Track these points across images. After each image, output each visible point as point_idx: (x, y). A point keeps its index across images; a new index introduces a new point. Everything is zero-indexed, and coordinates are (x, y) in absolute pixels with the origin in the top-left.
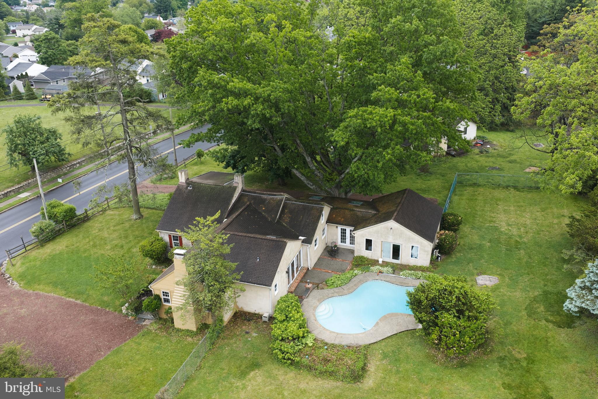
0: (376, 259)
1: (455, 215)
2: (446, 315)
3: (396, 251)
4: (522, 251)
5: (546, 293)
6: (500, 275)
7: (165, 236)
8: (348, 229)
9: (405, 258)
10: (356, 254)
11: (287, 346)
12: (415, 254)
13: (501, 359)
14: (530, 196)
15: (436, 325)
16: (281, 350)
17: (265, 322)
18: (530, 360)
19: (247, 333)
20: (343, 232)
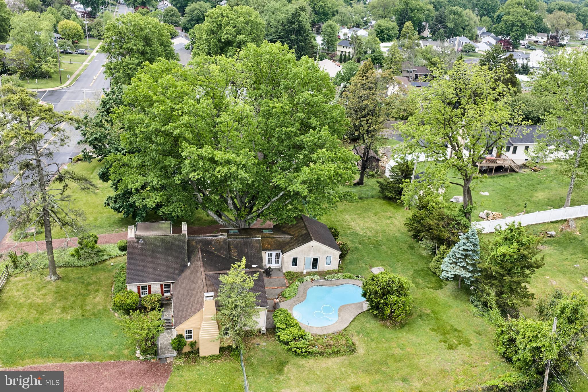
0: (300, 271)
1: (335, 229)
2: (392, 296)
3: (315, 261)
4: (383, 247)
5: (416, 271)
6: (382, 265)
7: (133, 287)
8: (274, 253)
9: (322, 266)
10: (284, 271)
11: (300, 344)
12: (329, 262)
13: (420, 316)
14: (359, 204)
15: (387, 304)
16: (297, 348)
17: (263, 334)
18: (435, 313)
19: (258, 344)
20: (270, 256)
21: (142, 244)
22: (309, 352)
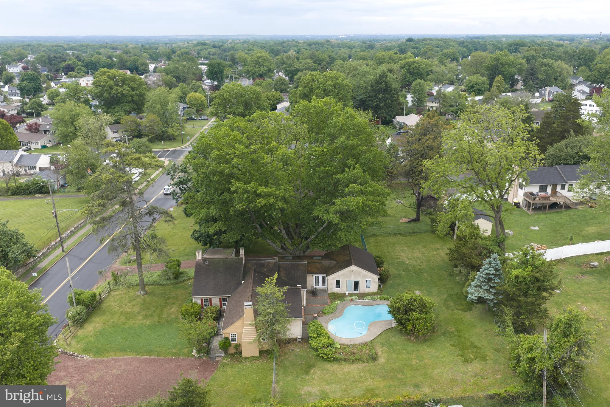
0: (343, 292)
1: (380, 258)
3: (356, 285)
4: (425, 274)
5: (450, 296)
6: (420, 290)
7: (197, 300)
8: (320, 277)
9: (362, 288)
10: (329, 292)
11: (327, 351)
12: (369, 285)
13: (444, 334)
14: (412, 238)
16: (324, 354)
17: (299, 342)
18: (458, 331)
19: (293, 350)
20: (317, 278)
21: (207, 265)
22: (334, 358)
